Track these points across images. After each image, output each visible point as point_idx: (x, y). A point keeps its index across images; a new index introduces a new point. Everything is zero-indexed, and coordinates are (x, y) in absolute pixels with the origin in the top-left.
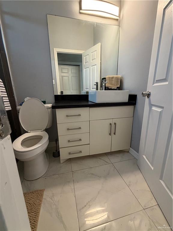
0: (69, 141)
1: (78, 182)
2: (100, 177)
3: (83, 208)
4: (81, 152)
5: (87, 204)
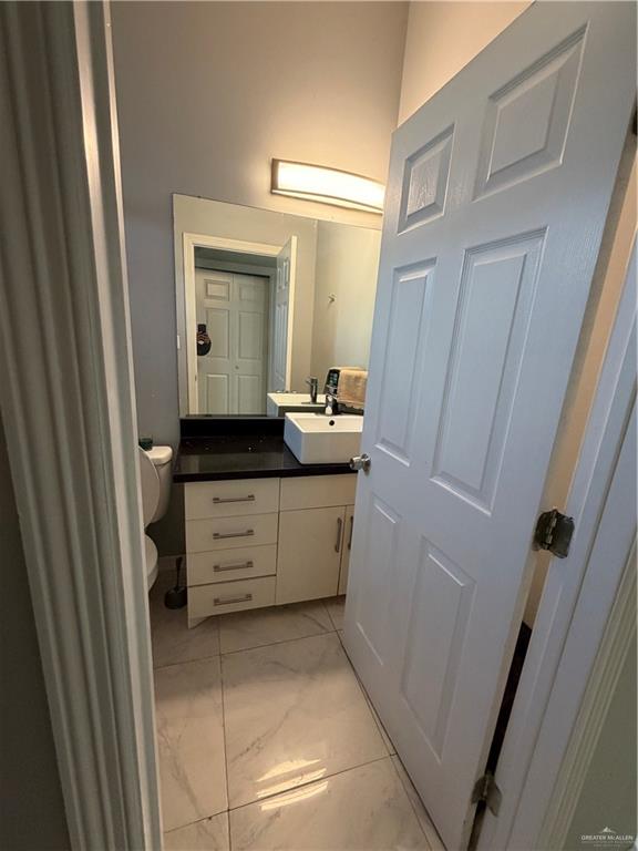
0: (217, 568)
2: (297, 670)
3: (241, 755)
4: (249, 597)
5: (253, 744)
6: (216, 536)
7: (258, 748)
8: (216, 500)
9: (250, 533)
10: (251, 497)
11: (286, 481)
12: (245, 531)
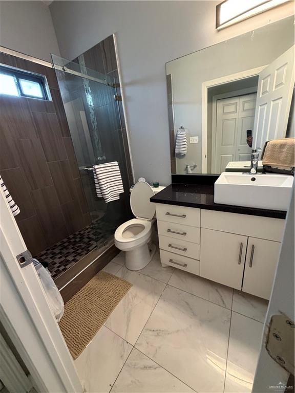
0: (170, 245)
1: (165, 301)
2: (194, 315)
3: (150, 330)
4: (186, 265)
5: (157, 330)
6: (169, 230)
7: (158, 334)
8: (168, 214)
9: (185, 234)
10: (184, 216)
11: (203, 211)
12: (182, 233)
